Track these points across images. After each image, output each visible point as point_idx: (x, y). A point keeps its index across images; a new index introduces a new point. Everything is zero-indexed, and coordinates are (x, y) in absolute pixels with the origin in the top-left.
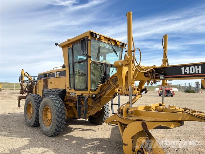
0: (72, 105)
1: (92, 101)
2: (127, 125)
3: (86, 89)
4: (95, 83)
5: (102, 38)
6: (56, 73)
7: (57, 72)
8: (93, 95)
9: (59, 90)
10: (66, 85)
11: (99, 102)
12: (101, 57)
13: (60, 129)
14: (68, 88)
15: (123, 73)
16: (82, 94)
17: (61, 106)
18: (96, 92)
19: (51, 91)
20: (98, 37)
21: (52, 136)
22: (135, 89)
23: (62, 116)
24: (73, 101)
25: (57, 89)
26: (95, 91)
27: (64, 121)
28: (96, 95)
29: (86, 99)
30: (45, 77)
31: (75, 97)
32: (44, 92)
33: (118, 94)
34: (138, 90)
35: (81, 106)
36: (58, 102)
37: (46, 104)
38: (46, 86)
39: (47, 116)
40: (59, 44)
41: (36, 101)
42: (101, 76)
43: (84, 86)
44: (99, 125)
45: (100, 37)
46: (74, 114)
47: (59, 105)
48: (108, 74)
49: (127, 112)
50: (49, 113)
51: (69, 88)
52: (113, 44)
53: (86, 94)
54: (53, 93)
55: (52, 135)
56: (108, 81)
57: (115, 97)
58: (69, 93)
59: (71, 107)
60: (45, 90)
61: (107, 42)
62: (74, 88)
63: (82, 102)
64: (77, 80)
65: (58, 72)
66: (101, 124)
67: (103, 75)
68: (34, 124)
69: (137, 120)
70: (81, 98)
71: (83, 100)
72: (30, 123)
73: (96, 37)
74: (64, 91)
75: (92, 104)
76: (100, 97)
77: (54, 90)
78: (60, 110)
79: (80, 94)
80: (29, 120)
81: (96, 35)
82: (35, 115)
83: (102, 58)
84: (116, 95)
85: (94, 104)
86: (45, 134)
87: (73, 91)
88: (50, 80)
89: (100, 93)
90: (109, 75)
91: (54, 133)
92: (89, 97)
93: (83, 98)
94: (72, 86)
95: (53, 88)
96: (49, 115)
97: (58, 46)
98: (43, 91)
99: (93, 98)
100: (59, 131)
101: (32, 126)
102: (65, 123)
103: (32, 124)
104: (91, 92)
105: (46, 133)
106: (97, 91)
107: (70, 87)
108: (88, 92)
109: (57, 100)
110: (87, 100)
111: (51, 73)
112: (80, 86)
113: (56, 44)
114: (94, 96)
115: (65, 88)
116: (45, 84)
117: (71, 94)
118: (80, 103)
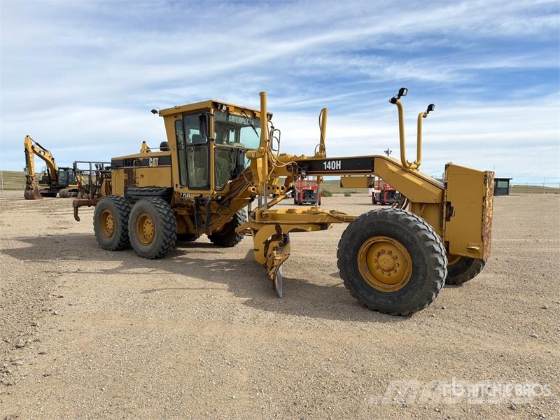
0: (184, 212)
1: (217, 205)
2: (257, 231)
3: (208, 187)
4: (222, 179)
5: (231, 109)
6: (151, 159)
7: (152, 157)
8: (218, 196)
9: (160, 189)
10: (172, 181)
11: (227, 206)
12: (232, 131)
13: (168, 246)
14: (177, 185)
15: (258, 166)
16: (201, 196)
17: (168, 213)
18: (222, 192)
19: (145, 190)
20: (224, 108)
21: (157, 258)
22: (278, 188)
23: (171, 227)
24: (187, 206)
25: (154, 187)
26: (221, 190)
27: (174, 236)
28: (222, 197)
29: (208, 202)
30: (129, 165)
31: (189, 201)
32: (128, 193)
33: (257, 196)
34: (283, 188)
35: (200, 212)
36: (162, 207)
37: (141, 210)
38: (130, 181)
39: (145, 230)
40: (158, 110)
41: (120, 207)
42: (230, 167)
43: (204, 183)
44: (228, 246)
45: (228, 109)
46: (188, 228)
47: (166, 212)
48: (241, 164)
49: (261, 215)
50: (148, 224)
51: (179, 186)
52: (249, 116)
53: (207, 194)
54: (150, 193)
55: (156, 256)
56: (242, 175)
57: (252, 200)
58: (179, 194)
59: (182, 217)
60: (129, 189)
61: (239, 114)
62: (188, 185)
63: (202, 208)
64: (192, 174)
65: (155, 157)
66: (233, 246)
67: (233, 166)
68: (119, 245)
69: (271, 224)
70: (200, 201)
71: (204, 205)
72: (111, 244)
73: (221, 108)
74: (170, 191)
75: (217, 211)
76: (230, 199)
77: (151, 190)
78: (167, 219)
79: (198, 196)
80: (107, 240)
81: (222, 105)
82: (119, 231)
83: (234, 133)
84: (255, 197)
85: (220, 210)
86: (143, 256)
87: (186, 189)
88: (139, 171)
89: (228, 194)
90: (243, 166)
91: (160, 253)
92: (212, 200)
93: (203, 201)
94: (183, 183)
95: (147, 185)
96: (148, 228)
97: (157, 115)
98: (126, 191)
99: (219, 201)
100: (167, 249)
101: (114, 248)
102: (176, 238)
103: (116, 244)
104: (215, 192)
105: (144, 254)
106: (225, 191)
107: (181, 183)
108: (212, 191)
109: (161, 204)
110: (210, 204)
111: (141, 159)
112: (198, 183)
113: (154, 112)
114: (220, 198)
115: (170, 186)
116: (129, 177)
117: (182, 196)
118: (198, 209)
